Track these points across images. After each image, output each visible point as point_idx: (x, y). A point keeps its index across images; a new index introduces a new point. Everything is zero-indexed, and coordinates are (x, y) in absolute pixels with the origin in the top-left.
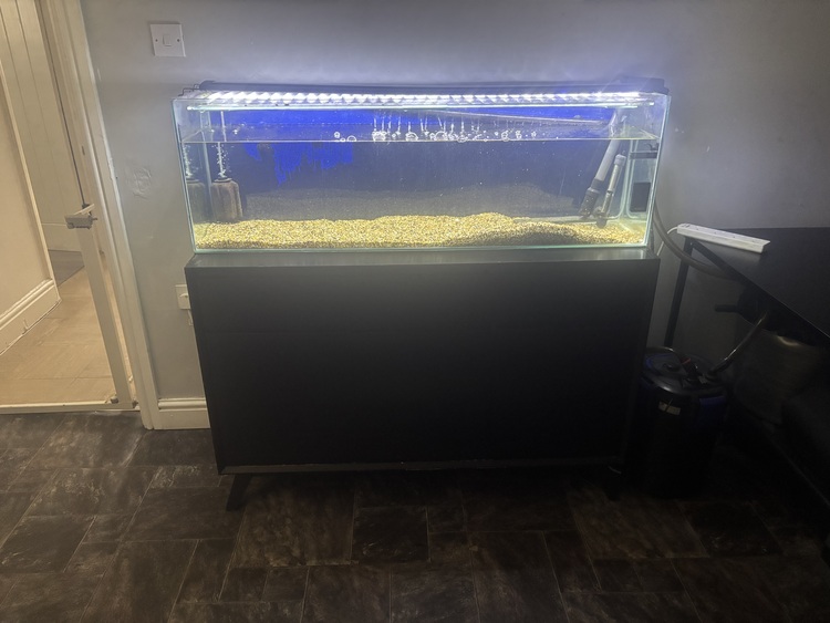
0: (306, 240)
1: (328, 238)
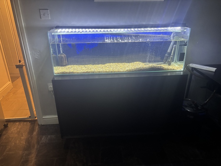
0: (86, 71)
1: (92, 70)
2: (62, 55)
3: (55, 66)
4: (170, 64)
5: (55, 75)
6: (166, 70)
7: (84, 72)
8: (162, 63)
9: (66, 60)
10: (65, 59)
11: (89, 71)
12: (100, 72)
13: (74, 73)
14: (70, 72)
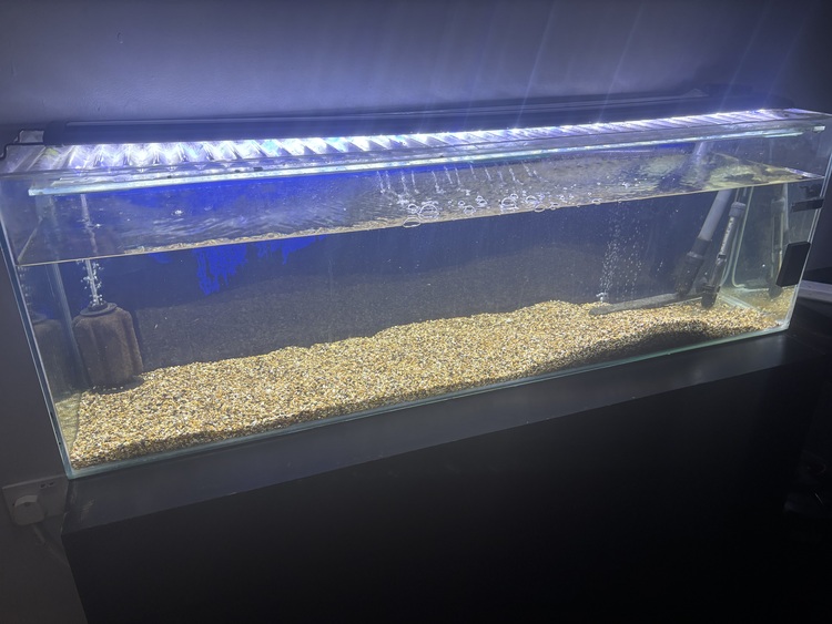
2: (106, 320)
3: (60, 396)
4: (709, 302)
5: (74, 473)
6: (716, 338)
7: (280, 422)
8: (670, 296)
9: (131, 347)
10: (129, 339)
11: (314, 404)
12: (380, 401)
13: (212, 435)
14: (188, 436)
